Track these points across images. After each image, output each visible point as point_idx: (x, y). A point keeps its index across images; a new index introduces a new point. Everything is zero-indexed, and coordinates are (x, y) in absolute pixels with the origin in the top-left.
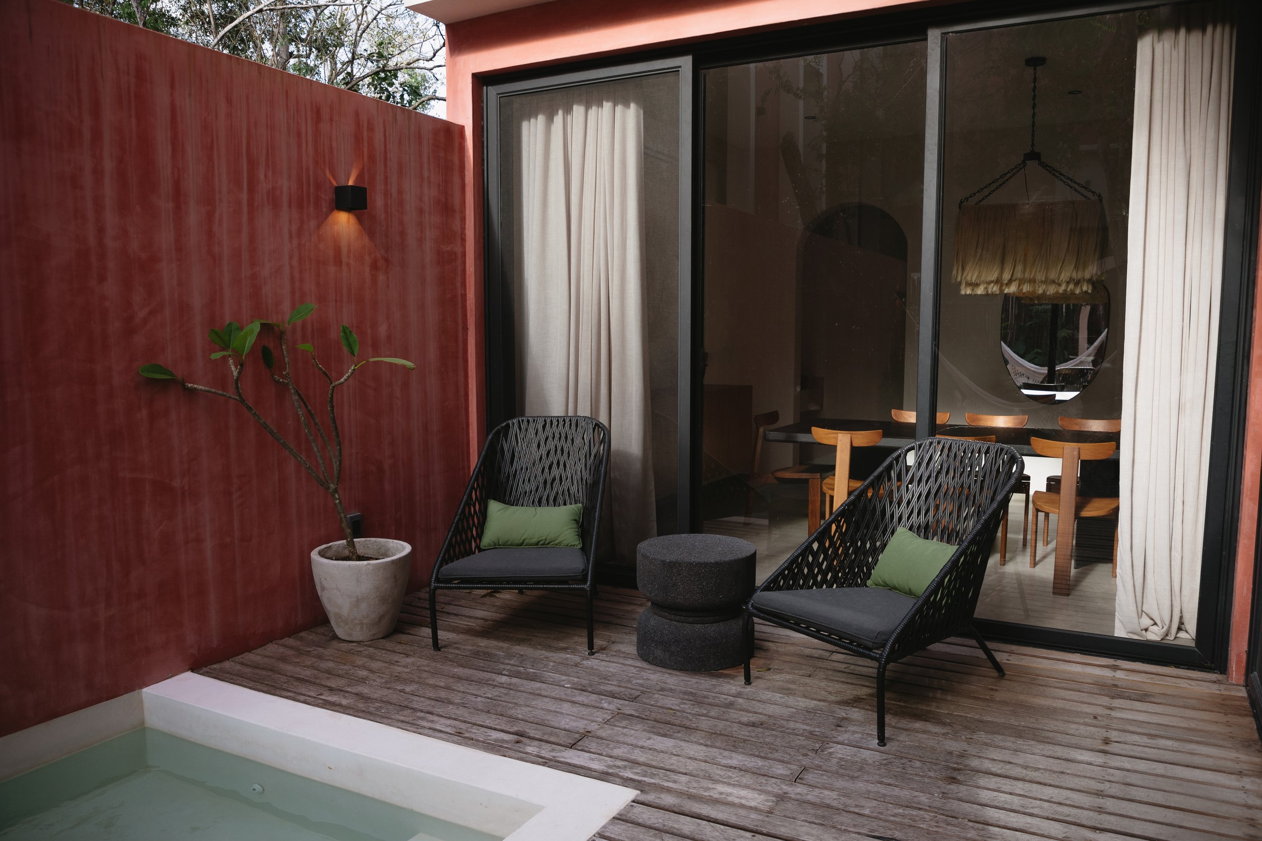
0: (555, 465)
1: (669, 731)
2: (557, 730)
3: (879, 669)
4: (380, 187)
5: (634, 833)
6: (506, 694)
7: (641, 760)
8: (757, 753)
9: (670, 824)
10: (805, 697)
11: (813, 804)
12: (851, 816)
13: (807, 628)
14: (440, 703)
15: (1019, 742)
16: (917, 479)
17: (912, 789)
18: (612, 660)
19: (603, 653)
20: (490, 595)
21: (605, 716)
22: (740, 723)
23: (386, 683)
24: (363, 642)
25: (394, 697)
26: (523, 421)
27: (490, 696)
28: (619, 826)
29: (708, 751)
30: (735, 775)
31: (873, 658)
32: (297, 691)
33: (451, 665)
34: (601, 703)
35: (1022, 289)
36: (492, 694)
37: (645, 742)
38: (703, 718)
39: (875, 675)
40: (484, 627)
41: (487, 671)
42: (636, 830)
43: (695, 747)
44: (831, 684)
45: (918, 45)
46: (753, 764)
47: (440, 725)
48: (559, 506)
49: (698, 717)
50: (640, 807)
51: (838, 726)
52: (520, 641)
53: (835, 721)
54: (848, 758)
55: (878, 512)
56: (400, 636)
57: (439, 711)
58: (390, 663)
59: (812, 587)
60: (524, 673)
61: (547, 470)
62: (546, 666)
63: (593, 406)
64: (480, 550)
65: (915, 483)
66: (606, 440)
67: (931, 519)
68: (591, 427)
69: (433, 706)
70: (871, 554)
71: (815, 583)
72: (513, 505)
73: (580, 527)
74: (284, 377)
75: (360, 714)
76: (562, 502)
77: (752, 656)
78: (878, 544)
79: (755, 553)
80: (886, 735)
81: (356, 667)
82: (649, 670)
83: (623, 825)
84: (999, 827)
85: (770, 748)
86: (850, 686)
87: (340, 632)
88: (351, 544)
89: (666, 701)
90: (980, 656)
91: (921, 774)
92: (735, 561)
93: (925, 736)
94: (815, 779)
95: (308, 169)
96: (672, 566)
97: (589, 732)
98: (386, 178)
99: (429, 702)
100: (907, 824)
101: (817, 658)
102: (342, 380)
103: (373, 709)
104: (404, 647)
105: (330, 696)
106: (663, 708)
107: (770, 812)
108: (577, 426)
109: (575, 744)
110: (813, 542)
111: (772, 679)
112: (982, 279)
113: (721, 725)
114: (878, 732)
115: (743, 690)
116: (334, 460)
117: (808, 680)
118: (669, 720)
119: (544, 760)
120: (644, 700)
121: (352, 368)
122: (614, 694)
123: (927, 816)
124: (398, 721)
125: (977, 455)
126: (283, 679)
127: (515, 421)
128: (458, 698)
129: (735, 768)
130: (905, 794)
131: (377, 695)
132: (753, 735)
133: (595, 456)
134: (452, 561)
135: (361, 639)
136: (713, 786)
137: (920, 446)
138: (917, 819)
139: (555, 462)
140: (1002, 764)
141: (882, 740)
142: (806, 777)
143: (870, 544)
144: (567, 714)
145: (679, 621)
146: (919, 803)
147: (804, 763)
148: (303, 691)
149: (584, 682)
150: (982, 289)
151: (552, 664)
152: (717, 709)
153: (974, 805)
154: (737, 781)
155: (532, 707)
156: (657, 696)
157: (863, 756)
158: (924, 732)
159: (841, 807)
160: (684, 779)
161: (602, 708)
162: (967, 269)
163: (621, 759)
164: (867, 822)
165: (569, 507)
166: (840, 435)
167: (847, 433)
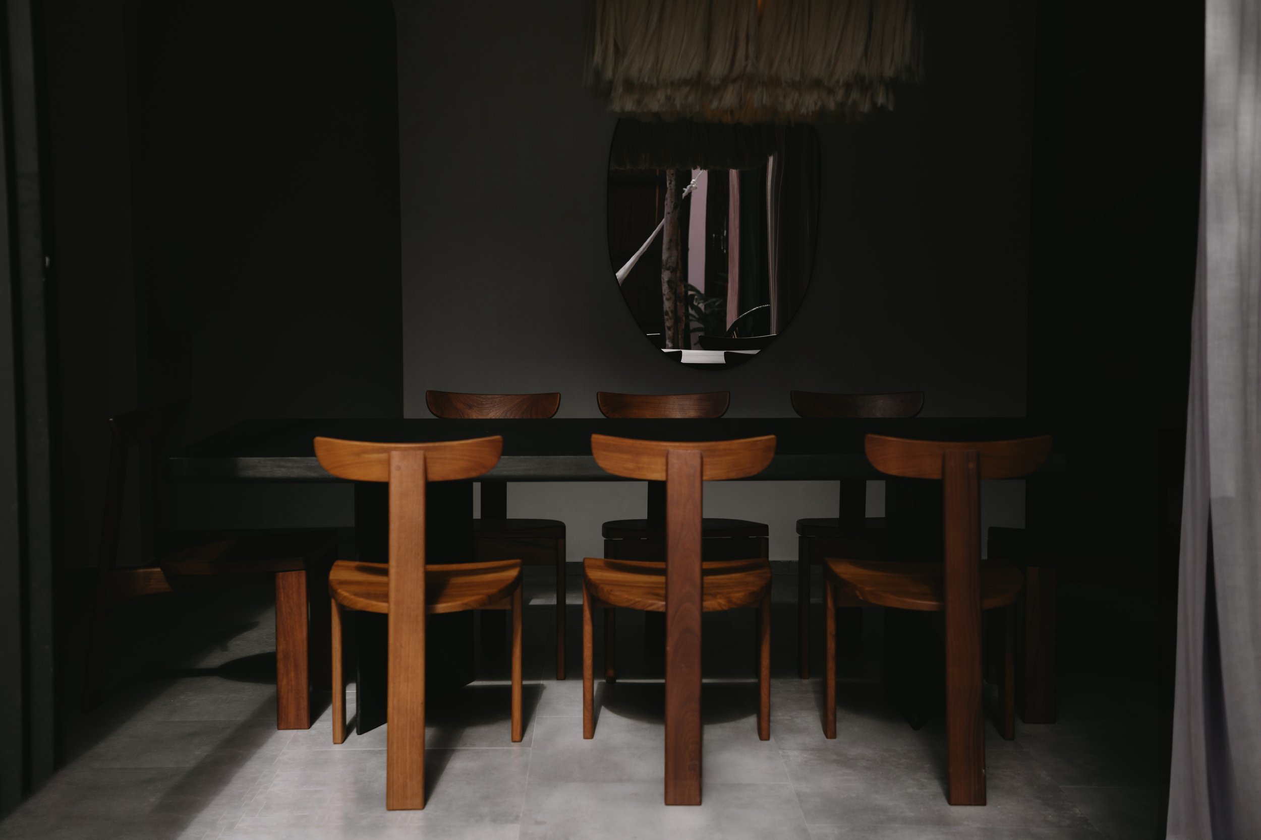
166: (395, 454)
167: (415, 447)
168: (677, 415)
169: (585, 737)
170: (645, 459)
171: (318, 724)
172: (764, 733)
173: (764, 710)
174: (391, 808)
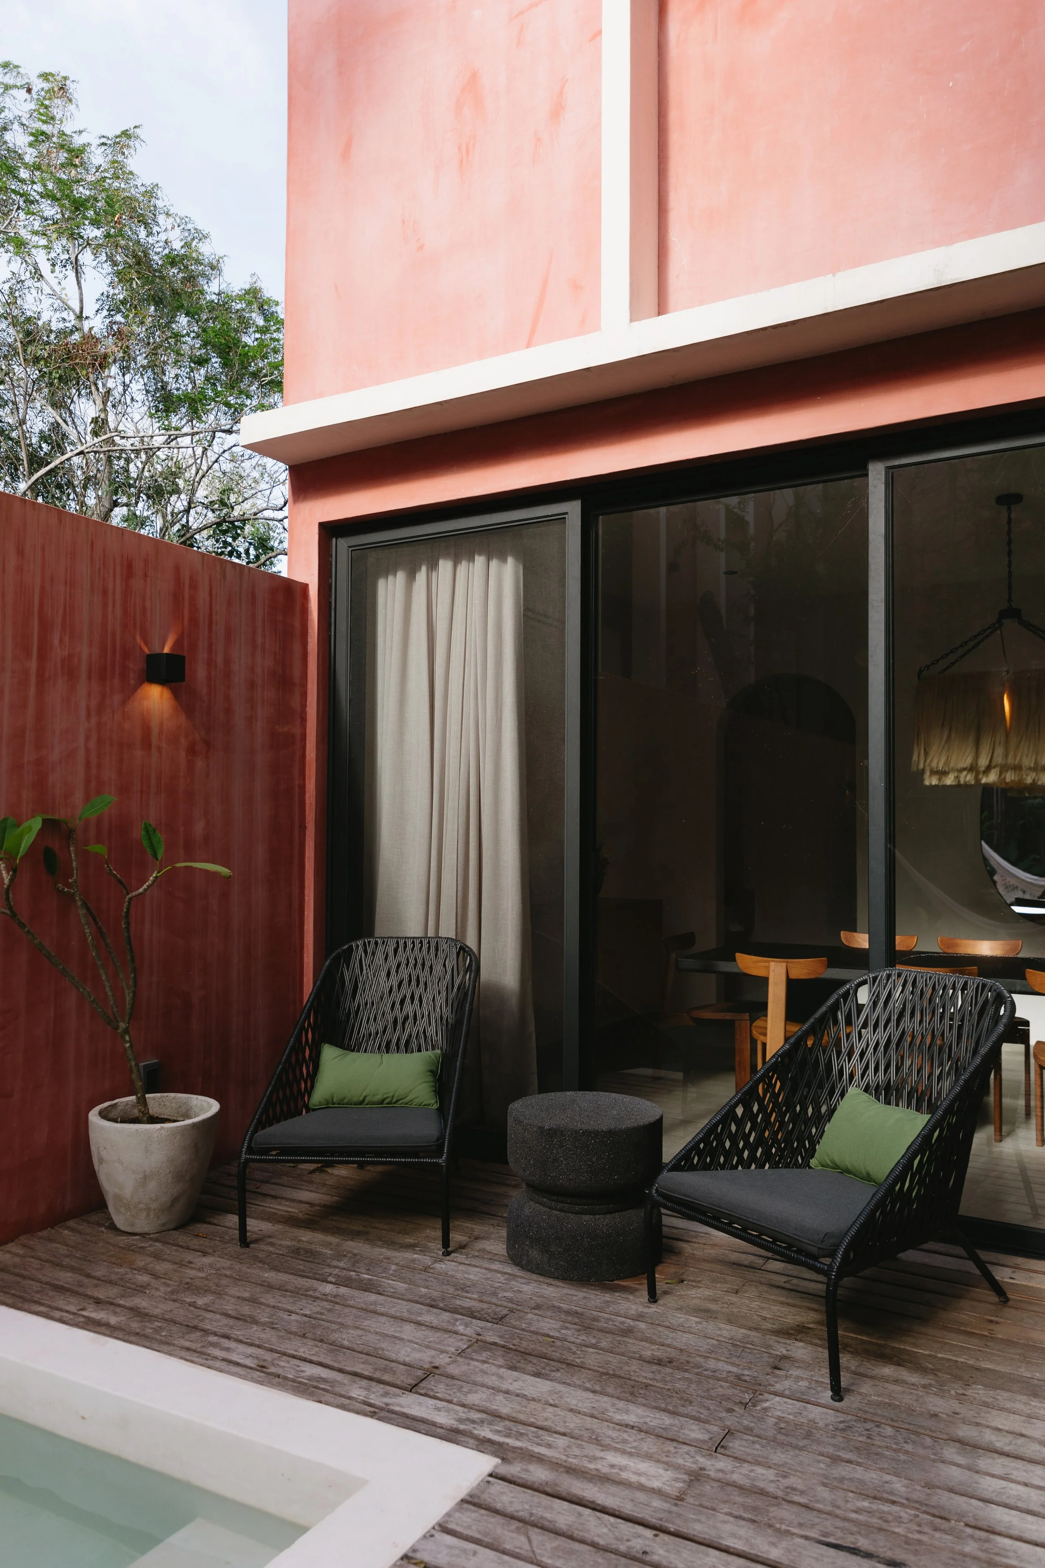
0: (408, 1000)
1: (544, 1368)
2: (394, 1364)
3: (828, 1285)
4: (202, 656)
5: (490, 1526)
6: (329, 1310)
7: (505, 1411)
8: (663, 1406)
9: (539, 1512)
10: (730, 1322)
11: (741, 1488)
12: (795, 1509)
13: (730, 1224)
14: (241, 1323)
15: (1033, 1404)
16: (871, 1023)
17: (881, 1469)
18: (473, 1263)
19: (461, 1253)
20: (320, 1170)
21: (460, 1344)
22: (641, 1359)
23: (172, 1292)
24: (149, 1234)
25: (180, 1314)
26: (369, 942)
27: (308, 1313)
28: (469, 1514)
29: (597, 1401)
30: (631, 1437)
31: (818, 1271)
32: (53, 1304)
33: (261, 1268)
34: (454, 1325)
35: (1005, 779)
36: (311, 1310)
37: (511, 1384)
38: (591, 1350)
39: (824, 1294)
40: (309, 1215)
41: (307, 1277)
42: (492, 1520)
43: (580, 1393)
44: (766, 1305)
45: (857, 482)
46: (657, 1421)
47: (238, 1354)
48: (412, 1052)
49: (584, 1348)
50: (499, 1484)
51: (776, 1368)
52: (355, 1235)
53: (771, 1360)
54: (791, 1417)
55: (822, 1067)
56: (199, 1226)
57: (237, 1333)
58: (181, 1264)
59: (736, 1167)
60: (356, 1280)
61: (397, 1005)
62: (385, 1270)
63: (459, 925)
64: (308, 1110)
65: (870, 1028)
66: (475, 968)
67: (893, 1077)
68: (454, 951)
69: (231, 1327)
70: (815, 1123)
71: (741, 1161)
72: (353, 1051)
73: (438, 1080)
74: (69, 886)
75: (133, 1338)
76: (415, 1048)
77: (659, 1261)
78: (824, 1109)
79: (661, 1118)
80: (843, 1384)
81: (135, 1269)
82: (522, 1277)
83: (475, 1512)
84: (1011, 1537)
85: (681, 1399)
86: (793, 1310)
87: (120, 1221)
88: (143, 1102)
89: (542, 1324)
90: (972, 1271)
91: (894, 1446)
92: (634, 1128)
93: (898, 1388)
94: (743, 1449)
95: (114, 634)
96: (552, 1134)
97: (437, 1368)
98: (210, 645)
99: (225, 1321)
100: (876, 1525)
101: (746, 1266)
102: (141, 890)
103: (151, 1331)
104: (202, 1241)
105: (95, 1311)
106: (537, 1333)
107: (680, 1499)
108: (437, 949)
109: (416, 1385)
110: (736, 1105)
111: (686, 1295)
112: (952, 765)
113: (614, 1361)
114: (831, 1381)
115: (646, 1310)
116: (126, 992)
117: (734, 1298)
118: (545, 1351)
119: (373, 1409)
120: (512, 1321)
121: (154, 875)
122: (473, 1312)
123: (905, 1514)
124: (183, 1348)
125: (951, 991)
126: (36, 1286)
127: (360, 943)
128: (265, 1315)
129: (633, 1427)
130: (871, 1477)
131: (158, 1310)
132: (659, 1377)
133: (459, 988)
134: (271, 1125)
135: (146, 1229)
136: (602, 1454)
137: (875, 979)
138: (890, 1518)
139: (408, 996)
140: (1010, 1437)
141: (838, 1393)
142: (731, 1445)
143: (813, 1109)
144: (409, 1341)
145: (561, 1210)
146: (891, 1493)
147: (728, 1423)
148: (61, 1304)
149: (435, 1294)
150: (952, 779)
151: (393, 1267)
152: (610, 1338)
153: (973, 1501)
154: (634, 1448)
155: (363, 1329)
156: (530, 1316)
157: (811, 1416)
158: (896, 1382)
159: (780, 1493)
160: (562, 1441)
161: (456, 1333)
162: (932, 754)
163: (477, 1410)
164: (817, 1520)
165: (424, 1053)
166: (772, 964)
167: (782, 961)
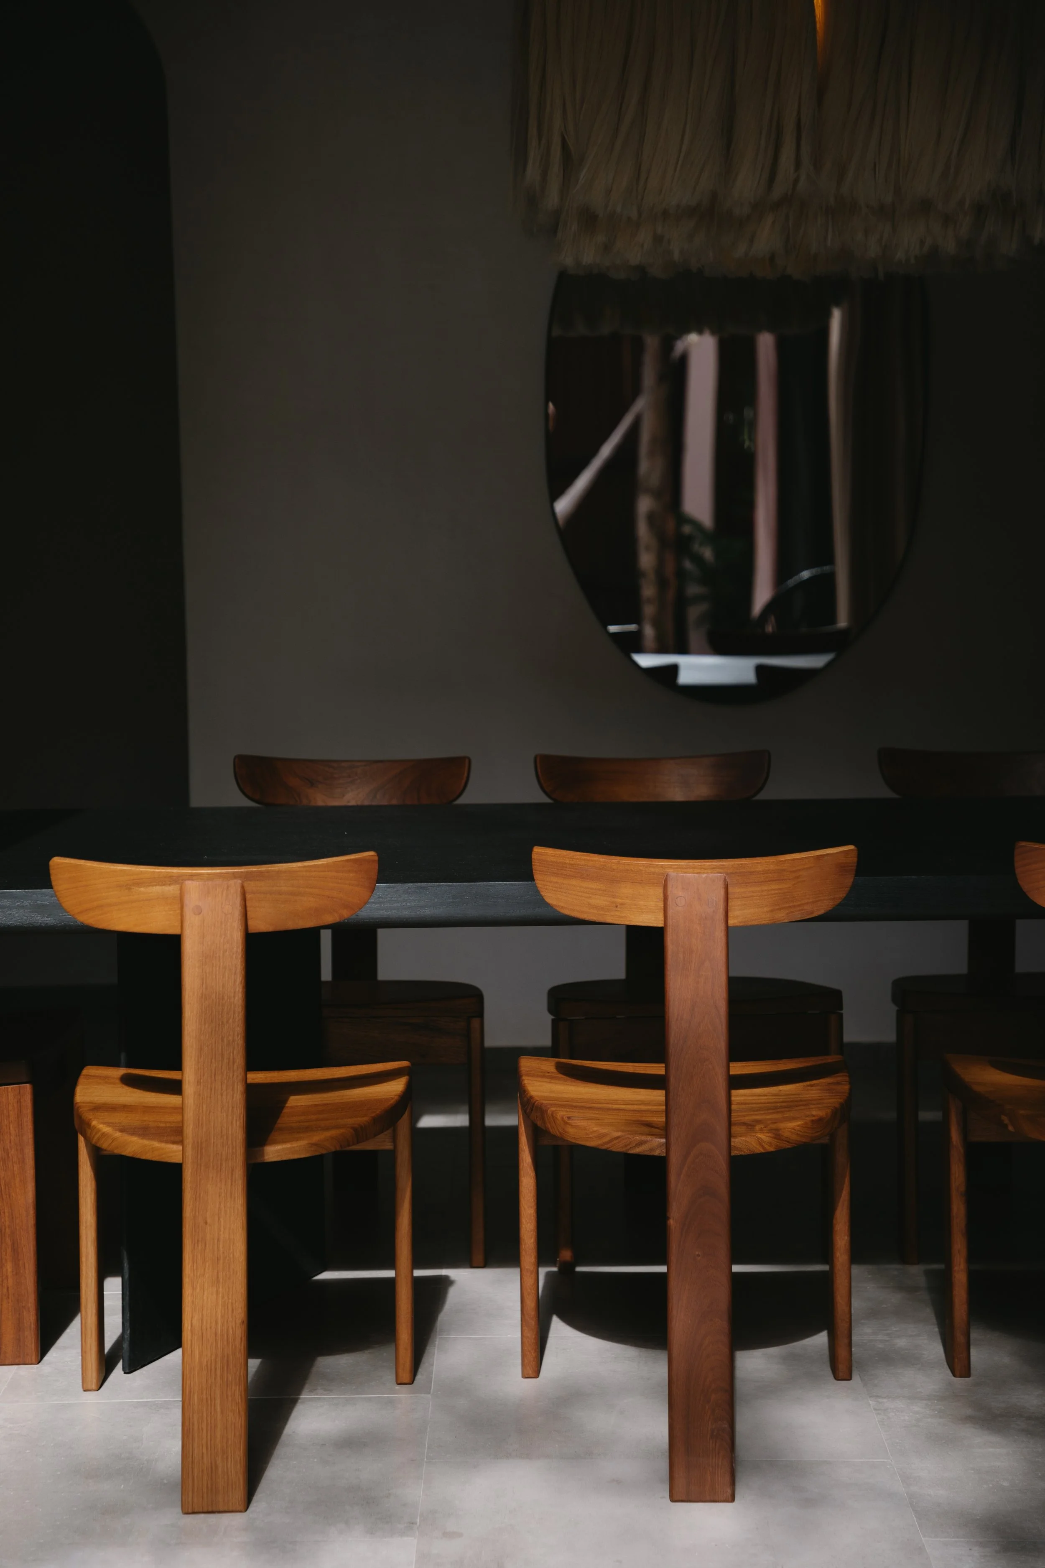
166: (190, 885)
167: (227, 873)
168: (677, 794)
169: (525, 1376)
170: (626, 890)
171: (54, 1355)
172: (842, 1367)
173: (841, 1326)
174: (190, 1511)
